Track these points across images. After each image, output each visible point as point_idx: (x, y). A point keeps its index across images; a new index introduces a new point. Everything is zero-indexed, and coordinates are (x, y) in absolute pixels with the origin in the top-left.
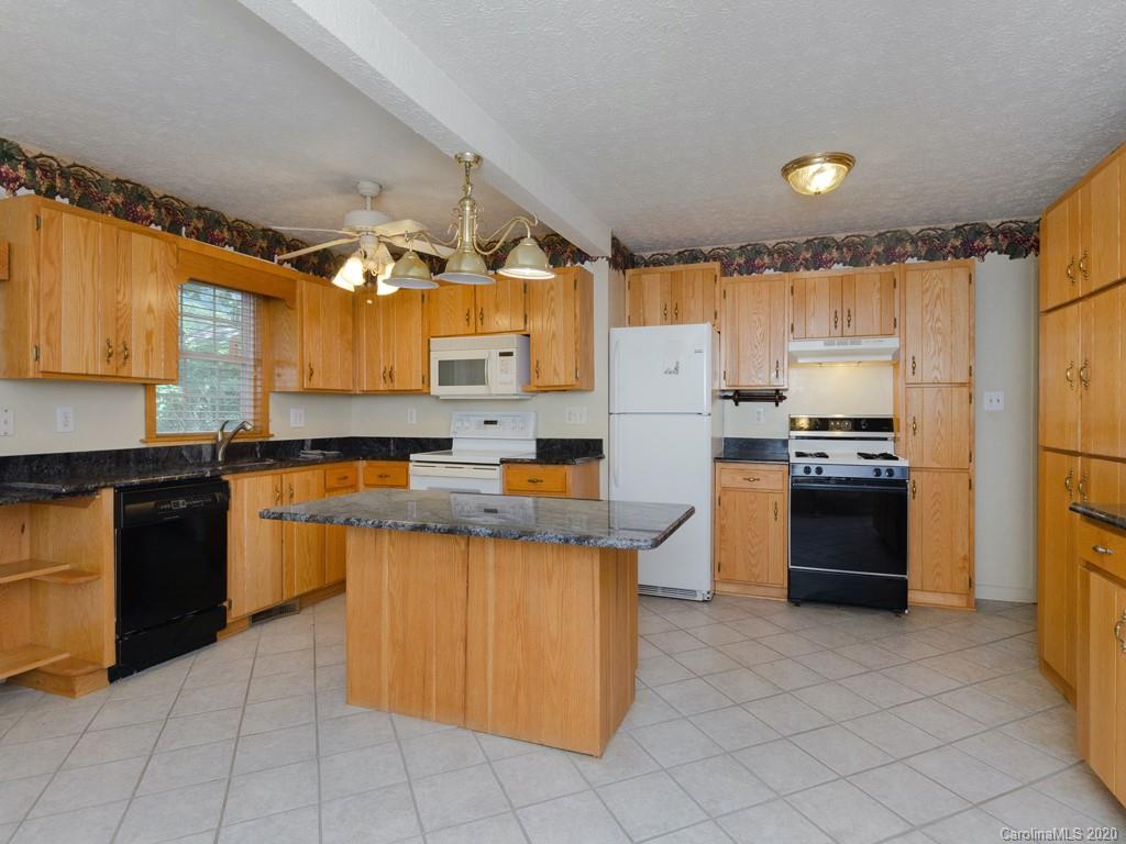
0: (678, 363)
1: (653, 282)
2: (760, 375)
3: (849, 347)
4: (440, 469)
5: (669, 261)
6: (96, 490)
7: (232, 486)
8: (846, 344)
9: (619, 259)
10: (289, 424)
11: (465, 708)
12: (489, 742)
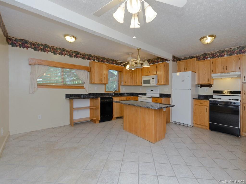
0: (184, 79)
1: (182, 63)
2: (205, 81)
3: (227, 74)
4: (143, 98)
5: (187, 59)
6: (98, 97)
7: (113, 98)
8: (226, 74)
9: (175, 60)
10: (123, 90)
11: (137, 133)
12: (139, 138)
